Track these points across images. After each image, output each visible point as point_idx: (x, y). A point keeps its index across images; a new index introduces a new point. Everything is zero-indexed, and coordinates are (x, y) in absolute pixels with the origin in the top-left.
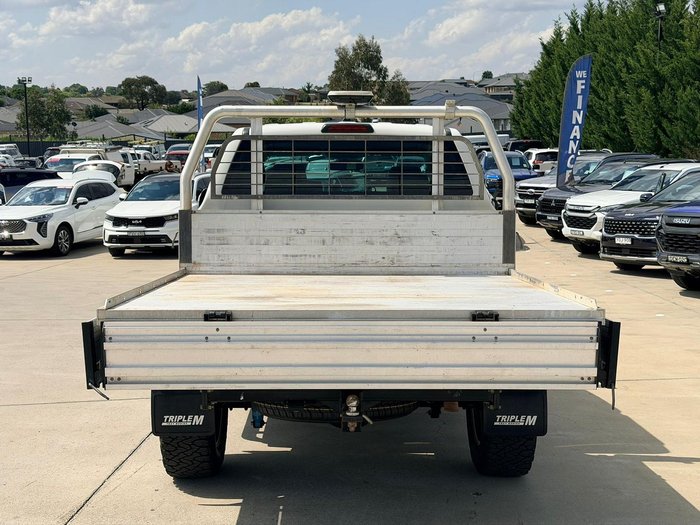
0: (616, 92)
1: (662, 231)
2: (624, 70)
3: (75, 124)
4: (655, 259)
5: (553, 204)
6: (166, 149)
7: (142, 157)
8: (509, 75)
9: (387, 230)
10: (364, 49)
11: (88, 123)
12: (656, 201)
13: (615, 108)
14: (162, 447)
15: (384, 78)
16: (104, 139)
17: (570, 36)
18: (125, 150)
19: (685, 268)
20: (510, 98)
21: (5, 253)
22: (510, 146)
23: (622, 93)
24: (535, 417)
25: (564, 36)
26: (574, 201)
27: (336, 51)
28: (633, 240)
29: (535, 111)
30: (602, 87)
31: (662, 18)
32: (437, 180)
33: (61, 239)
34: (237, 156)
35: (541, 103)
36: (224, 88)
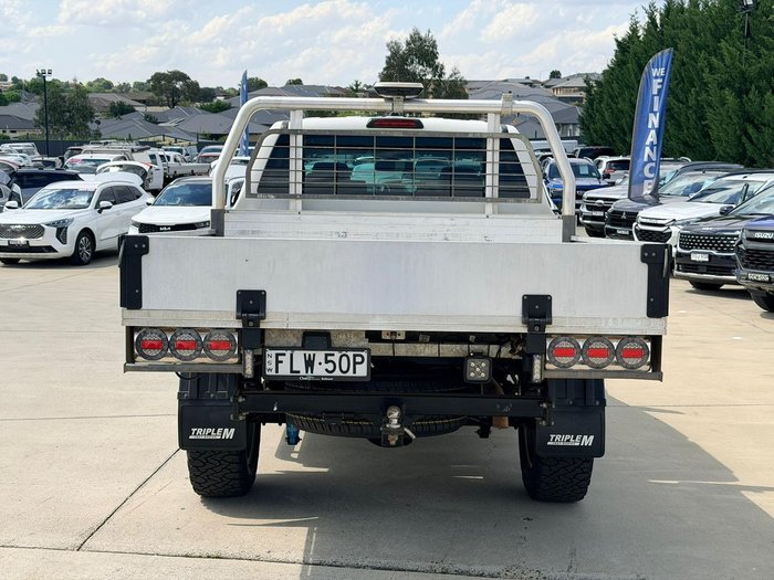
0: (698, 94)
1: (742, 246)
2: (707, 70)
3: (98, 123)
4: (734, 278)
5: (624, 217)
6: (199, 151)
7: (172, 159)
8: (579, 75)
9: (436, 235)
10: (418, 44)
11: (113, 121)
12: (737, 214)
13: (695, 112)
14: (190, 462)
15: (440, 76)
16: (130, 140)
17: (647, 31)
18: (153, 151)
19: (767, 288)
20: (580, 99)
21: (21, 261)
22: (578, 153)
23: (704, 95)
24: (592, 437)
25: (641, 33)
26: (647, 213)
27: (388, 45)
28: (710, 256)
29: (607, 114)
30: (681, 89)
31: (749, 13)
32: (492, 181)
33: (82, 246)
34: (275, 152)
35: (614, 106)
36: (262, 85)
